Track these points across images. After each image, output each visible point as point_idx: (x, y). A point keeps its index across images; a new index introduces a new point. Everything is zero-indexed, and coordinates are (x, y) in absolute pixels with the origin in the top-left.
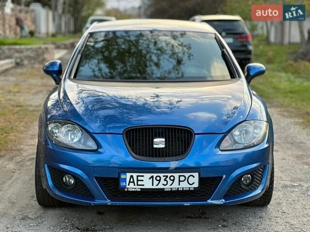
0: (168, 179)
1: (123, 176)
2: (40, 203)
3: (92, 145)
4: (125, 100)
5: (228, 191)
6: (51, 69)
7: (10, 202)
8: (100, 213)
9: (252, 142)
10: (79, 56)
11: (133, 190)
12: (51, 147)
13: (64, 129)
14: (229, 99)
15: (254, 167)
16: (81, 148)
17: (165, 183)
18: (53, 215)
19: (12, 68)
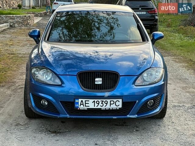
0: (103, 103)
1: (77, 101)
2: (27, 116)
3: (58, 82)
4: (79, 54)
5: (139, 110)
6: (33, 34)
7: (8, 115)
8: (63, 122)
9: (154, 81)
11: (83, 109)
12: (34, 83)
13: (41, 72)
15: (155, 95)
16: (51, 84)
17: (102, 105)
18: (34, 123)
19: (8, 28)
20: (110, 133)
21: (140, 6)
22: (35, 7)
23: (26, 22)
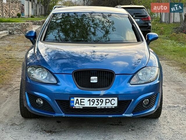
0: (99, 101)
1: (72, 99)
2: (22, 116)
3: (54, 80)
4: (74, 54)
5: (135, 109)
6: (29, 35)
7: (4, 115)
8: (58, 122)
9: (150, 80)
10: (47, 27)
11: (78, 108)
12: (29, 82)
13: (37, 71)
14: (136, 54)
15: (150, 94)
16: (47, 82)
17: (97, 103)
18: (30, 123)
19: (7, 35)
20: (105, 132)
21: (134, 14)
22: (33, 16)
23: (25, 29)
